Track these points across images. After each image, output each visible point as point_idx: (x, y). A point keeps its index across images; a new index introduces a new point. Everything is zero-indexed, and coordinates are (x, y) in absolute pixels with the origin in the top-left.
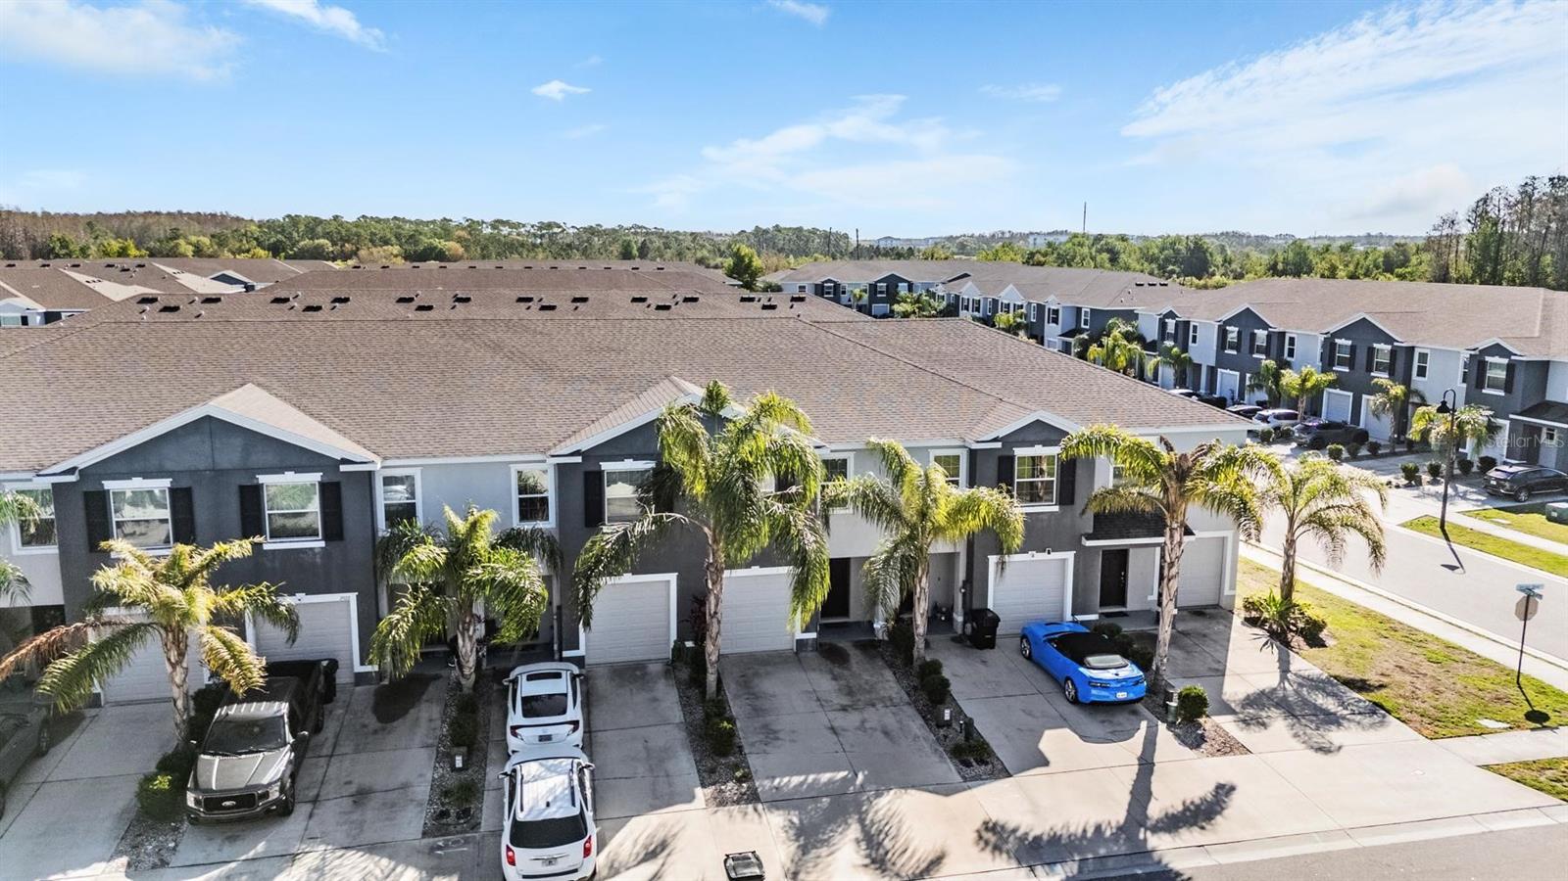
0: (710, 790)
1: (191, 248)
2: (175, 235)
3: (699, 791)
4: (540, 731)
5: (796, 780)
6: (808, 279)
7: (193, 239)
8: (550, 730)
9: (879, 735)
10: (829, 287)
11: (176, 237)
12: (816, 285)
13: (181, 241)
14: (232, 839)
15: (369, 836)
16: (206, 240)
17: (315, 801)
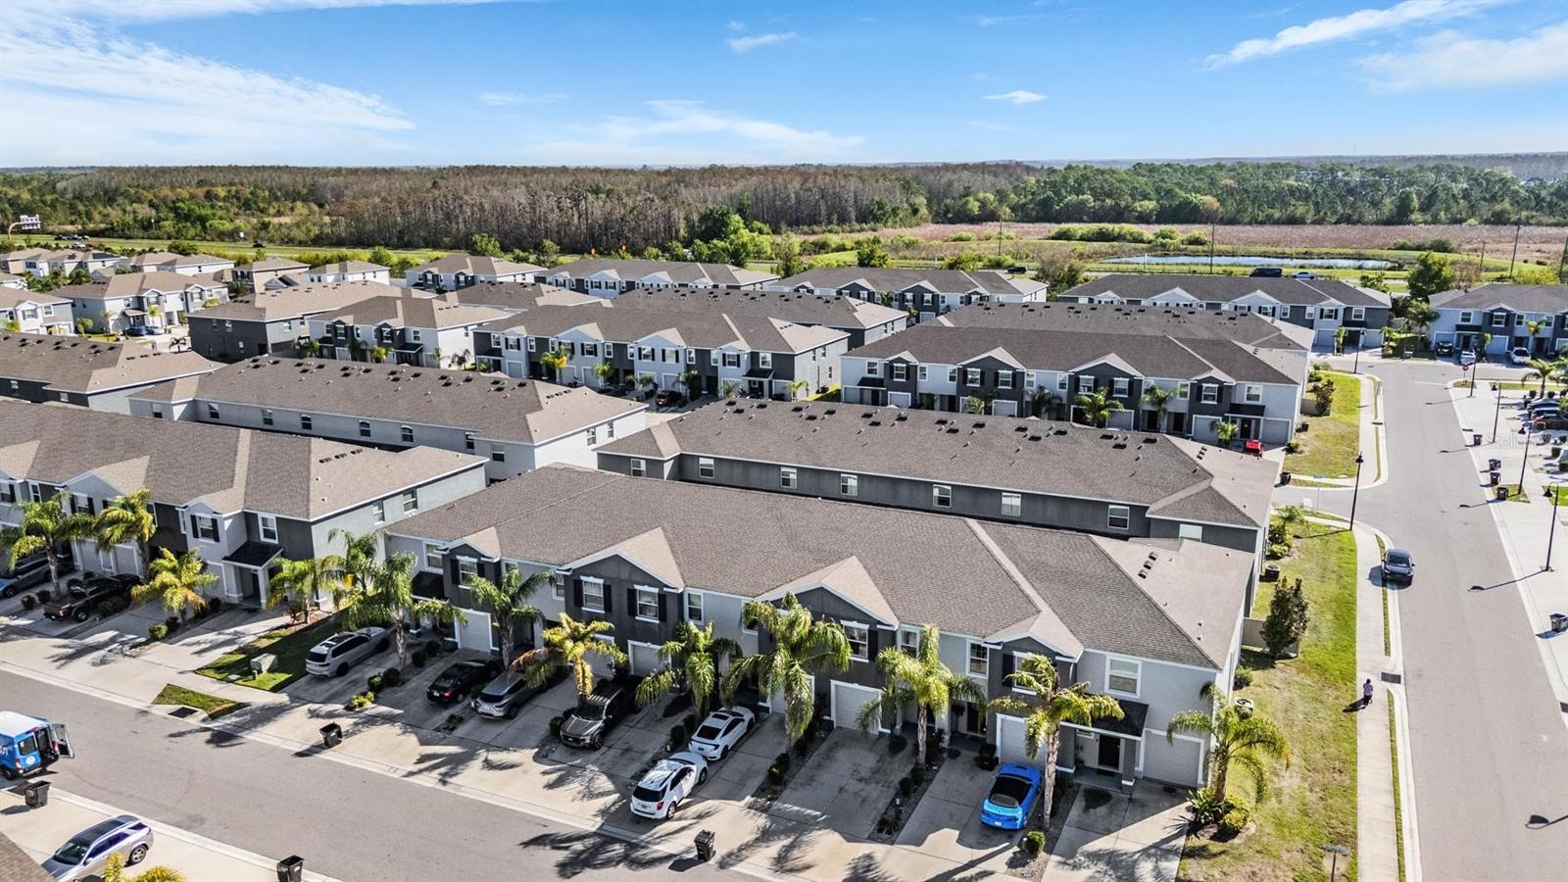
0: (753, 799)
1: (977, 204)
2: (967, 193)
3: (749, 799)
4: (699, 745)
5: (796, 808)
6: (1476, 306)
7: (981, 195)
8: (703, 746)
9: (860, 800)
10: (1502, 317)
11: (967, 195)
12: (1485, 314)
13: (971, 199)
14: (573, 754)
15: (614, 771)
16: (991, 197)
17: (610, 747)
